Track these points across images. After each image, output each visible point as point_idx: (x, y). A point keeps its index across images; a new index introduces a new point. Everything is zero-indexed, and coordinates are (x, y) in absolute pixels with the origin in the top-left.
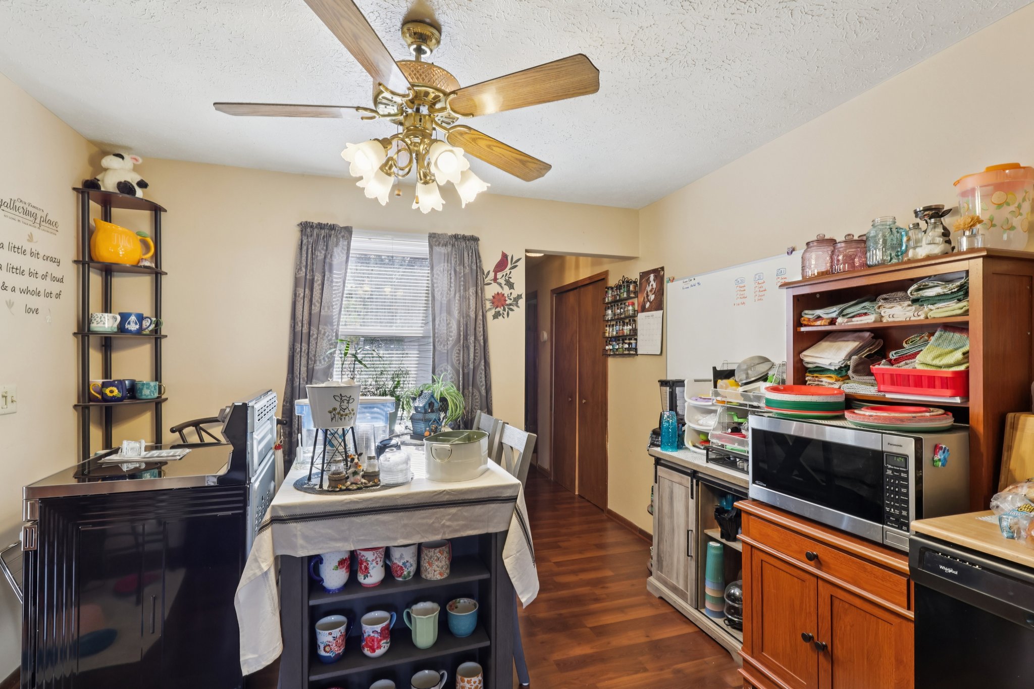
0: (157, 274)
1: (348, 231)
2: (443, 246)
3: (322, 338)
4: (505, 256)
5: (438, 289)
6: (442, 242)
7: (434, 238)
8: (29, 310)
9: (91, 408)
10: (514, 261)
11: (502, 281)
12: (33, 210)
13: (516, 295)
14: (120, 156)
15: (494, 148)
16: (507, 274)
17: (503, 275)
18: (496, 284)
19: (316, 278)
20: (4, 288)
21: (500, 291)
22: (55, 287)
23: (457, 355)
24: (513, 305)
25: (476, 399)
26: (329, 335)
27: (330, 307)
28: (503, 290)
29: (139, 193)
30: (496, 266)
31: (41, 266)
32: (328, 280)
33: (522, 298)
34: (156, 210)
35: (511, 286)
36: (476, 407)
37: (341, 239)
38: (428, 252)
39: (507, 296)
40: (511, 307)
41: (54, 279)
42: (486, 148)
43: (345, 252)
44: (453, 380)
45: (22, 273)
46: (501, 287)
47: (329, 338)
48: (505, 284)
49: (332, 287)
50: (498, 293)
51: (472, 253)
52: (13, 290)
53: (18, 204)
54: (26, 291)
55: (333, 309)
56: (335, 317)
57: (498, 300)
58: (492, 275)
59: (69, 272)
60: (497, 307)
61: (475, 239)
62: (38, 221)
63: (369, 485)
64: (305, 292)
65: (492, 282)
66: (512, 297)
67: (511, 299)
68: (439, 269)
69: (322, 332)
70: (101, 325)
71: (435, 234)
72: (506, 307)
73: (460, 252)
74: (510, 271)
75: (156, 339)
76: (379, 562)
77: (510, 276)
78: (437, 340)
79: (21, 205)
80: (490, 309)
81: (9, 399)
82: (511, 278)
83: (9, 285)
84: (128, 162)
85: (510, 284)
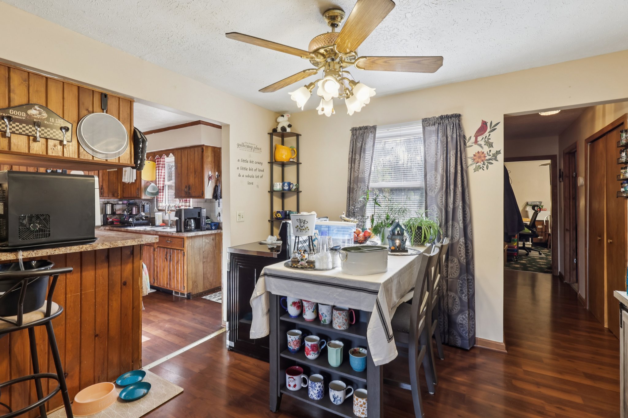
0: (298, 164)
1: (374, 128)
2: (432, 125)
3: (359, 190)
4: (484, 124)
5: (428, 155)
6: (431, 123)
7: (425, 121)
8: (249, 183)
9: (274, 222)
10: (493, 125)
11: (482, 143)
12: (251, 145)
13: (495, 152)
14: (283, 116)
15: (390, 62)
16: (486, 137)
17: (483, 138)
18: (476, 146)
19: (356, 157)
20: (239, 176)
21: (480, 149)
22: (260, 174)
23: (441, 199)
24: (492, 160)
25: (457, 230)
26: (363, 188)
27: (363, 172)
28: (483, 149)
29: (288, 130)
30: (476, 132)
31: (254, 166)
32: (362, 158)
33: (500, 153)
34: (298, 136)
35: (490, 145)
36: (457, 236)
37: (370, 134)
38: (422, 132)
39: (486, 153)
40: (491, 161)
41: (260, 170)
42: (384, 64)
43: (372, 141)
44: (438, 215)
45: (247, 169)
46: (481, 147)
47: (363, 190)
48: (485, 145)
49: (364, 161)
50: (478, 152)
51: (453, 126)
52: (243, 176)
53: (245, 144)
54: (248, 176)
55: (365, 173)
56: (367, 179)
57: (479, 156)
58: (473, 139)
59: (266, 167)
60: (478, 162)
61: (458, 116)
62: (253, 149)
63: (308, 267)
64: (351, 165)
65: (474, 144)
66: (491, 154)
67: (490, 155)
68: (429, 141)
69: (359, 187)
70: (276, 188)
71: (426, 118)
72: (486, 162)
73: (444, 127)
74: (489, 134)
75: (297, 193)
76: (310, 309)
77: (489, 137)
78: (428, 189)
79: (246, 144)
80: (472, 164)
81: (241, 216)
82: (490, 139)
83: (242, 175)
84: (286, 118)
85: (489, 144)
